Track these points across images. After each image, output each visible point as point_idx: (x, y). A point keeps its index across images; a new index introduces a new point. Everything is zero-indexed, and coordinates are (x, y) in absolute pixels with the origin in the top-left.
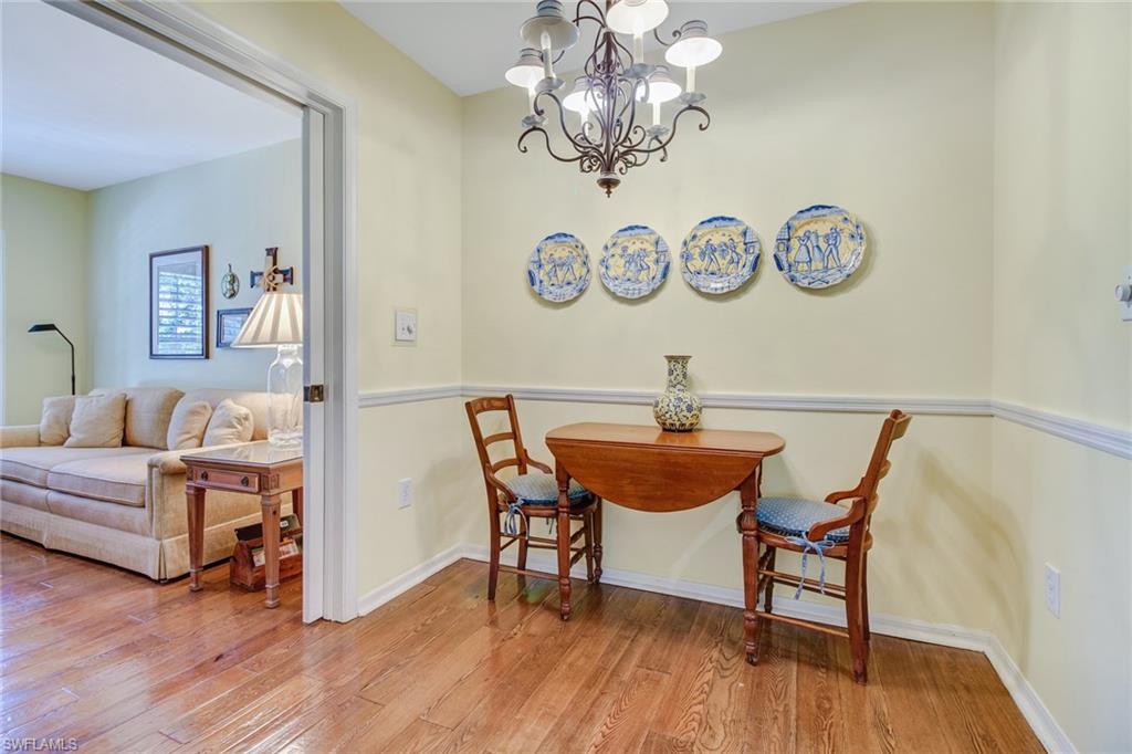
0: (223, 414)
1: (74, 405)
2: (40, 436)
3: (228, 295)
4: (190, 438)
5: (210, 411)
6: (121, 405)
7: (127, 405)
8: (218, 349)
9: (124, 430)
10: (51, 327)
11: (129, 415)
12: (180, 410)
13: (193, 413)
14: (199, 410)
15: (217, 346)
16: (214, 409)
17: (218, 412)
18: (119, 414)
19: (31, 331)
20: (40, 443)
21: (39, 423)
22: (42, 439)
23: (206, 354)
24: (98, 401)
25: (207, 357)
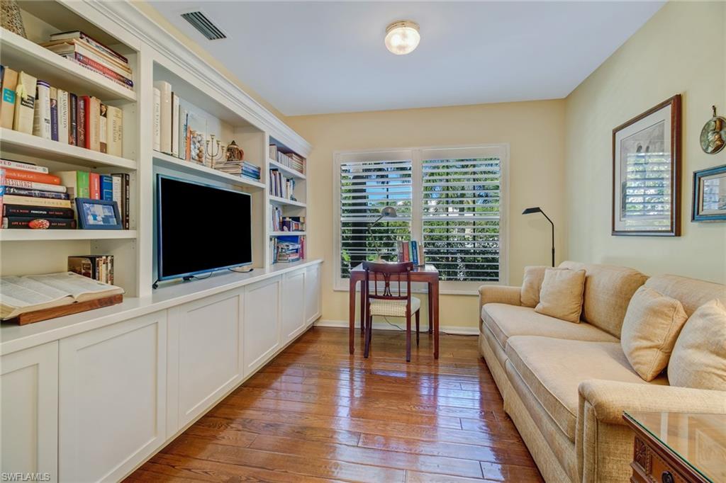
0: (705, 329)
1: (544, 274)
2: (520, 297)
3: (710, 149)
4: (650, 347)
5: (682, 313)
6: (580, 281)
7: (586, 281)
8: (696, 224)
9: (583, 306)
10: (537, 210)
11: (587, 291)
12: (640, 300)
13: (655, 312)
14: (666, 310)
15: (693, 219)
16: (689, 312)
17: (695, 322)
18: (578, 290)
19: (523, 213)
20: (520, 304)
21: (521, 285)
22: (522, 300)
23: (677, 230)
24: (560, 274)
25: (678, 233)
